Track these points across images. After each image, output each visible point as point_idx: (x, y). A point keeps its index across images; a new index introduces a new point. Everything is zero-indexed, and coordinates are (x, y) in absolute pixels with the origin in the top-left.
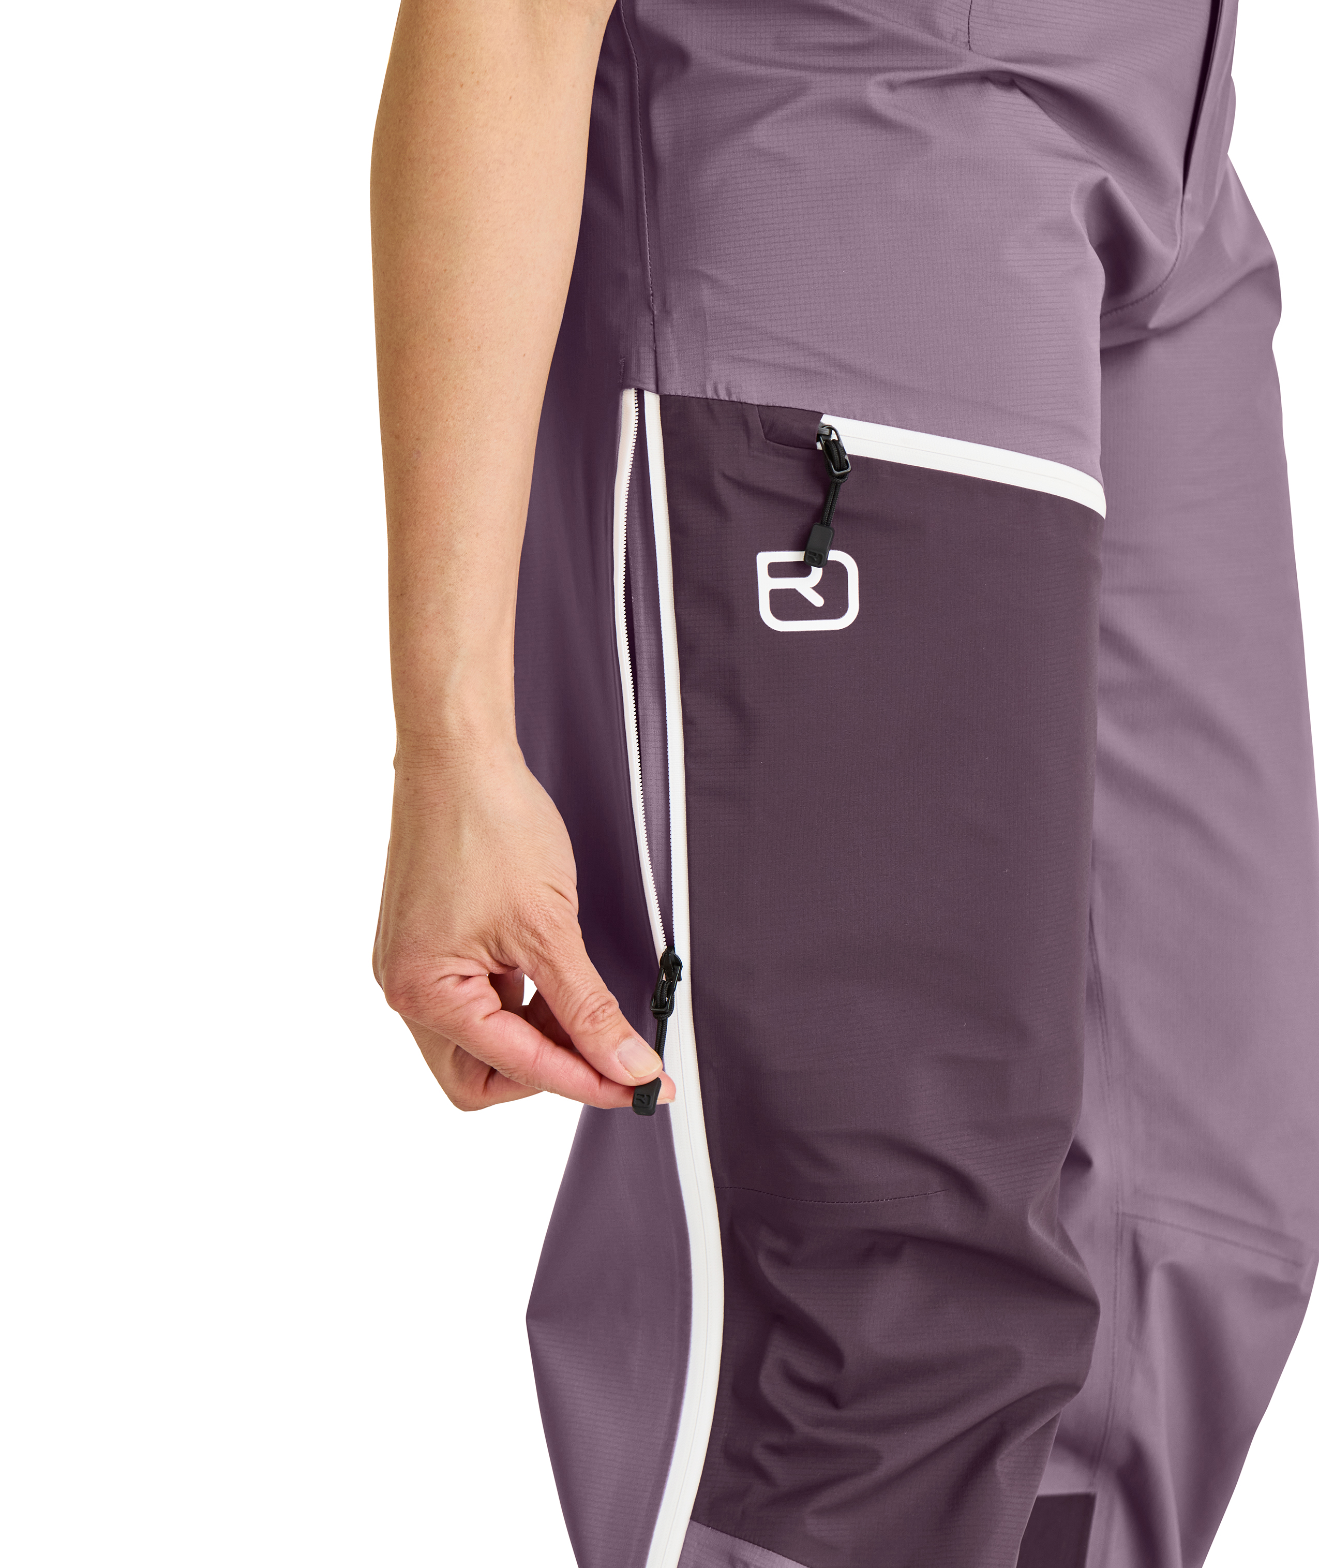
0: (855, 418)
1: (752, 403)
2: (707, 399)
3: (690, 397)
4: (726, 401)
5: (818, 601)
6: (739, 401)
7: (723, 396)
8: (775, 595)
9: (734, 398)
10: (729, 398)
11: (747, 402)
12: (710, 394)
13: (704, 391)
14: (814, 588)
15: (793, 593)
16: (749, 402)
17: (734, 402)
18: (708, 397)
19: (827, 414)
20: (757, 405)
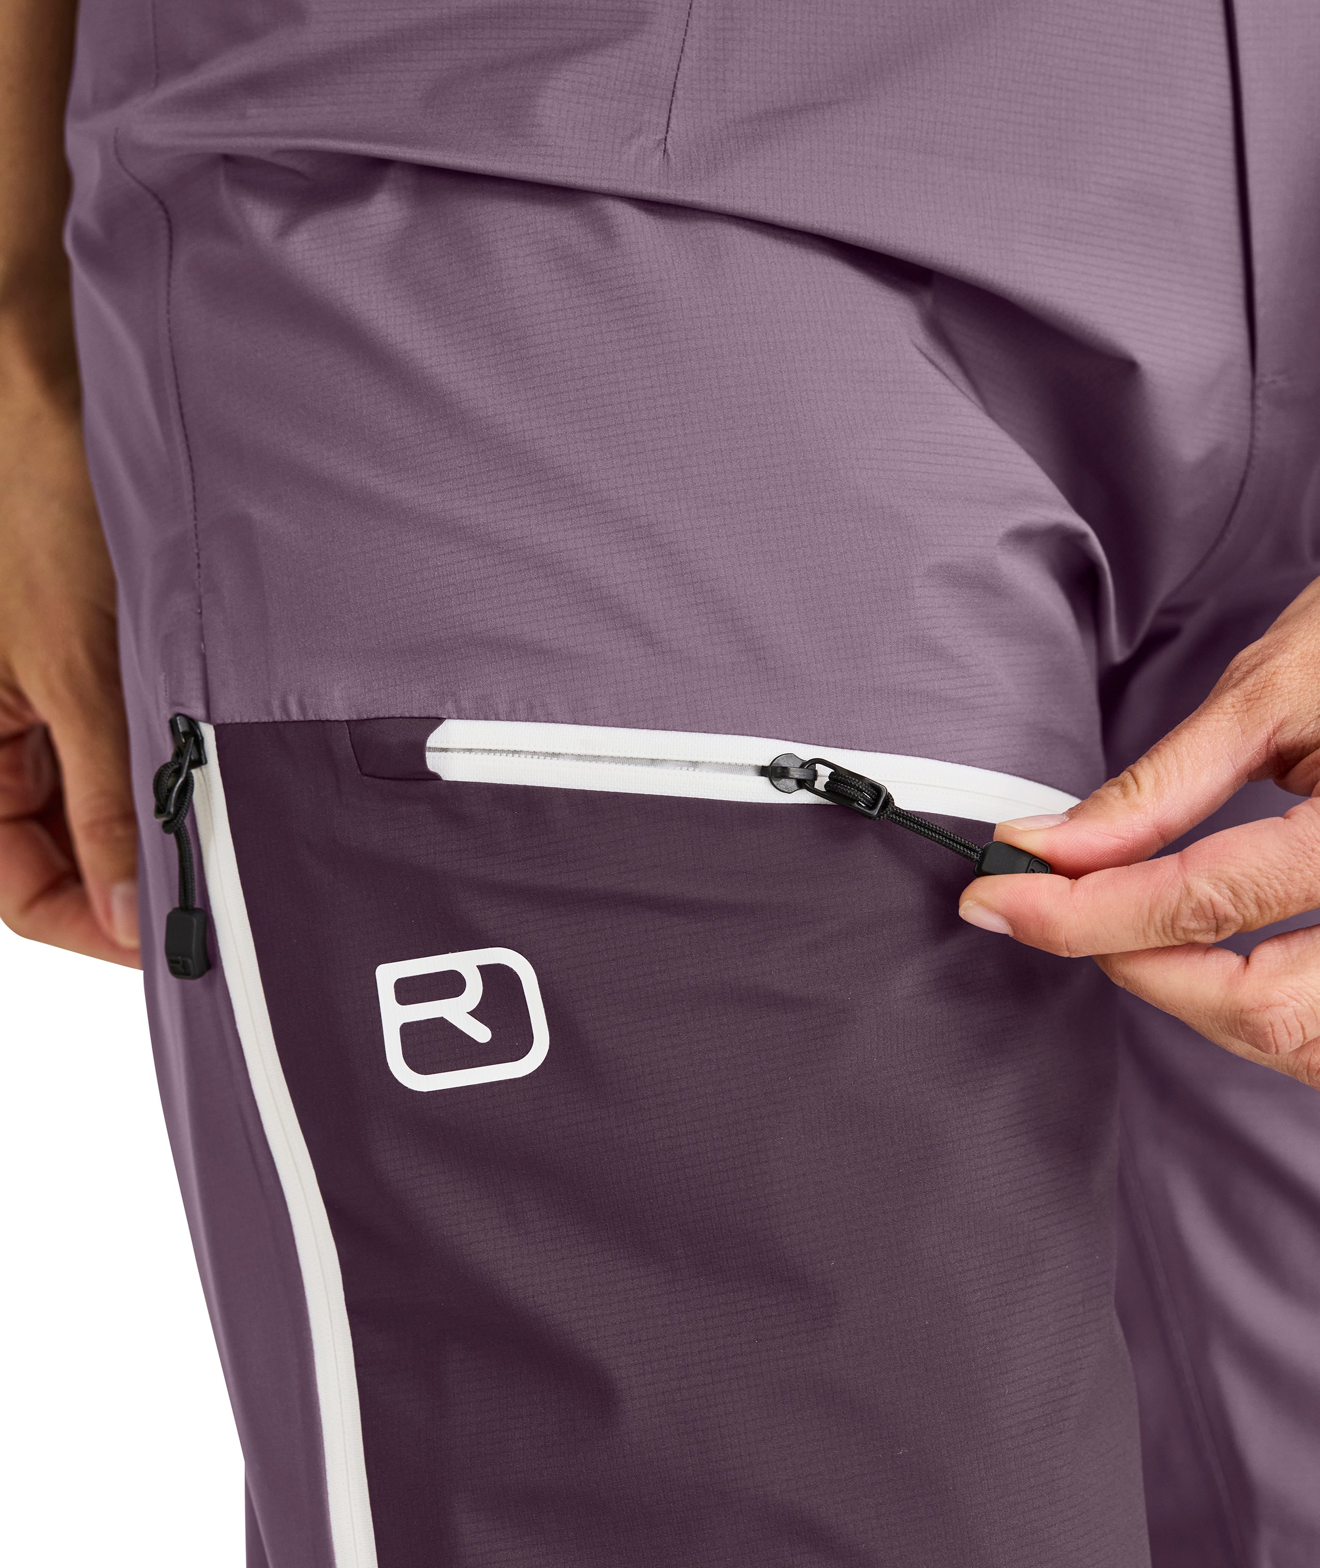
0: (498, 719)
1: (337, 718)
2: (276, 722)
3: (253, 723)
4: (301, 721)
5: (481, 1033)
6: (318, 719)
7: (296, 715)
8: (408, 1031)
9: (311, 716)
10: (304, 717)
11: (329, 718)
12: (278, 716)
13: (270, 712)
14: (472, 1013)
15: (441, 1024)
16: (333, 718)
17: (312, 721)
18: (276, 720)
19: (450, 718)
20: (346, 721)
